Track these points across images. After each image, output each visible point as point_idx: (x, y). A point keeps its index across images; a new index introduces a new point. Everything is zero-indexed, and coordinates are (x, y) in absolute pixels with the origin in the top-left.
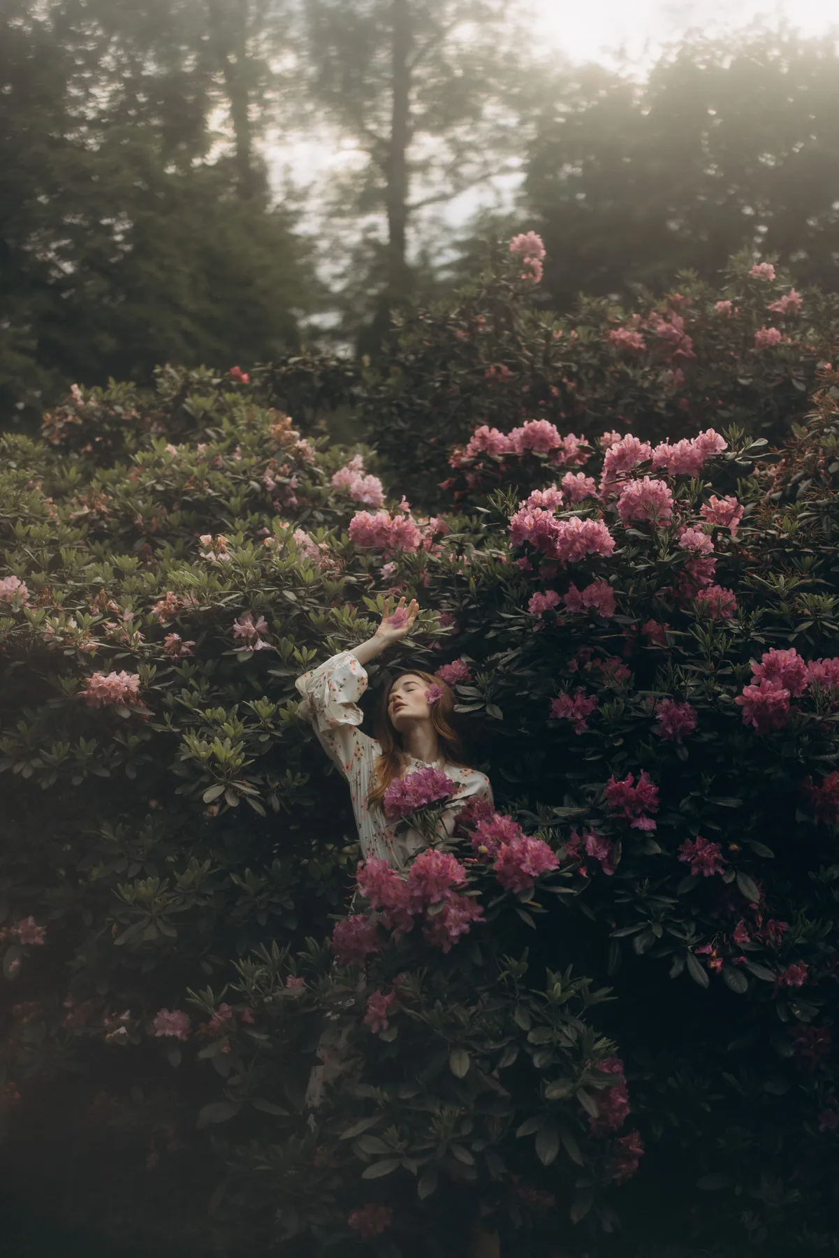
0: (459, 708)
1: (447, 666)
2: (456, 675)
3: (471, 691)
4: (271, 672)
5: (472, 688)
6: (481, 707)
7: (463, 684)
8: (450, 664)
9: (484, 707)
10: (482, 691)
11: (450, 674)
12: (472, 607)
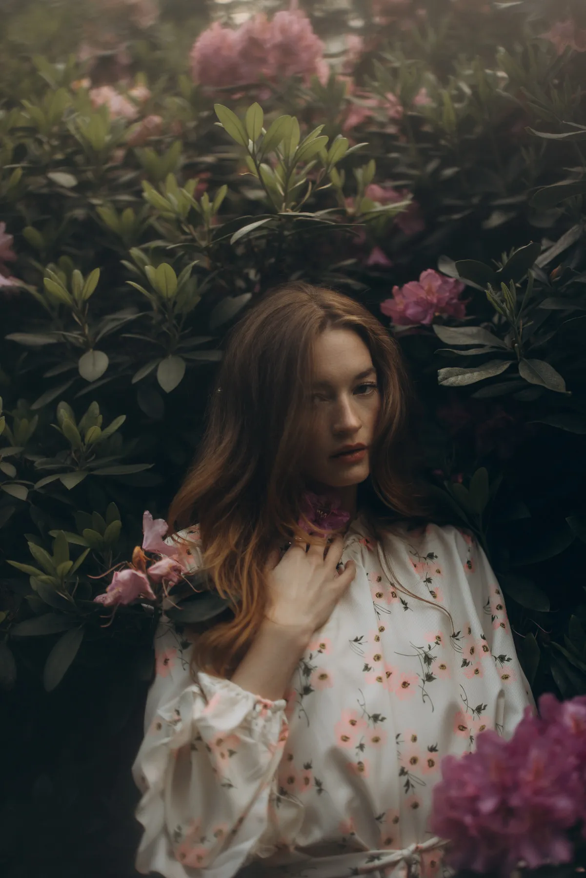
0: (450, 375)
1: (409, 286)
2: (430, 305)
3: (471, 336)
4: (17, 337)
5: (473, 330)
6: (505, 367)
7: (450, 322)
8: (417, 279)
9: (514, 369)
10: (499, 331)
11: (417, 303)
12: (449, 172)
